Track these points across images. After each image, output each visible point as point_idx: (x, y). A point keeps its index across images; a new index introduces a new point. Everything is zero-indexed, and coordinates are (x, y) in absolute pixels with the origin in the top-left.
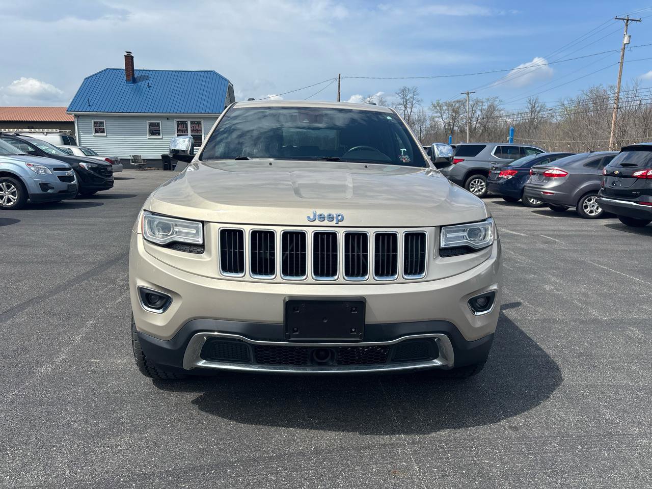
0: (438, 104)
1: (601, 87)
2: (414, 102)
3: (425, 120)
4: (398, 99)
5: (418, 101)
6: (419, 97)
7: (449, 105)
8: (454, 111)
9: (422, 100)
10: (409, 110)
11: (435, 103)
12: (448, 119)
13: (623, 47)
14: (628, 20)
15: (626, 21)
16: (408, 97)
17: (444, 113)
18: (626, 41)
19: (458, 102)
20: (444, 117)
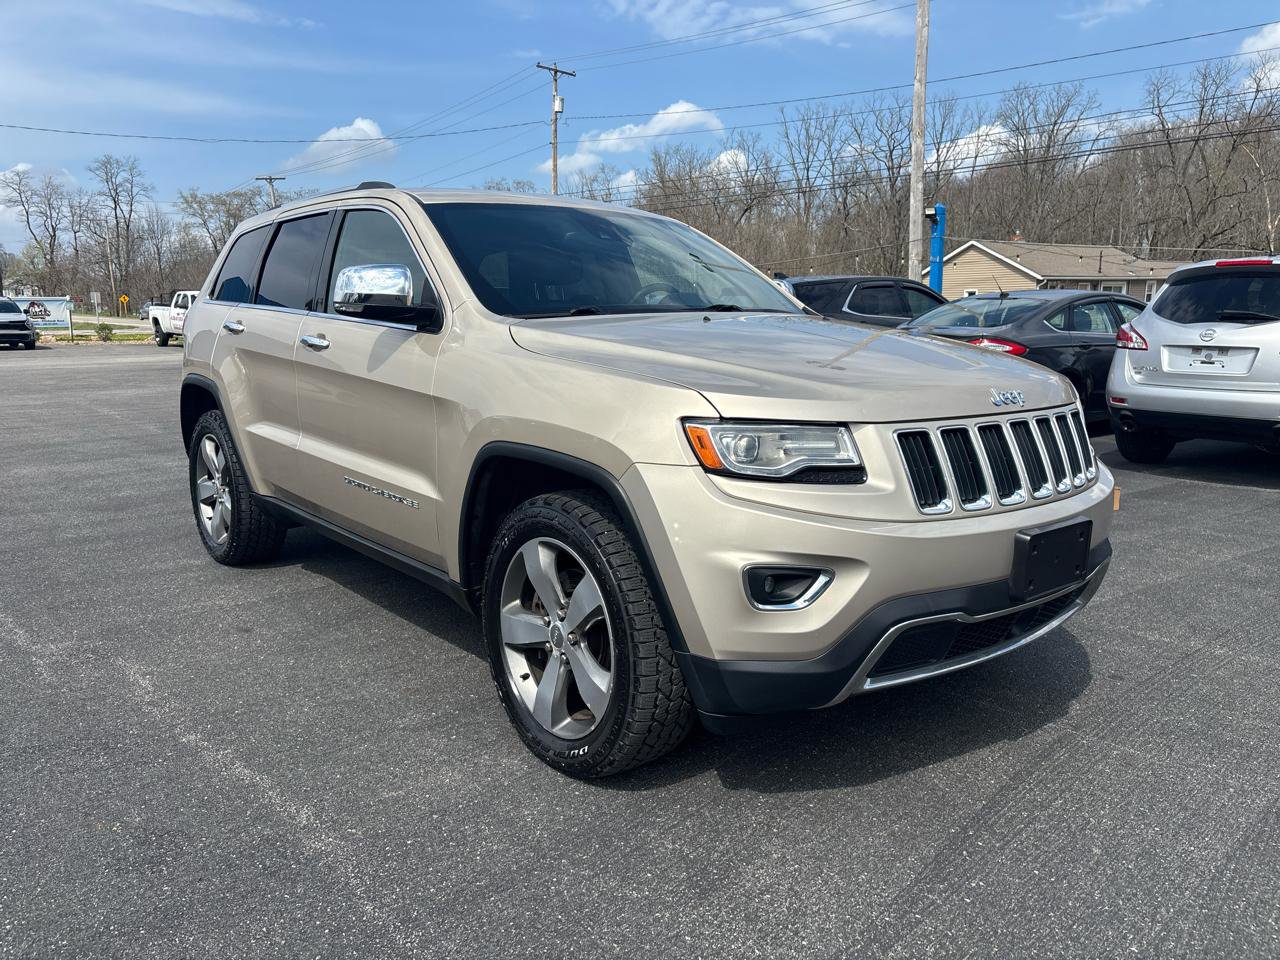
0: (194, 197)
1: (503, 182)
2: (135, 190)
3: (165, 231)
4: (96, 184)
5: (145, 189)
6: (147, 181)
7: (219, 201)
8: (229, 214)
9: (153, 188)
10: (126, 208)
11: (186, 194)
12: (220, 231)
13: (553, 117)
14: (556, 72)
15: (553, 72)
16: (119, 180)
17: (210, 217)
18: (557, 106)
19: (237, 195)
20: (212, 225)
